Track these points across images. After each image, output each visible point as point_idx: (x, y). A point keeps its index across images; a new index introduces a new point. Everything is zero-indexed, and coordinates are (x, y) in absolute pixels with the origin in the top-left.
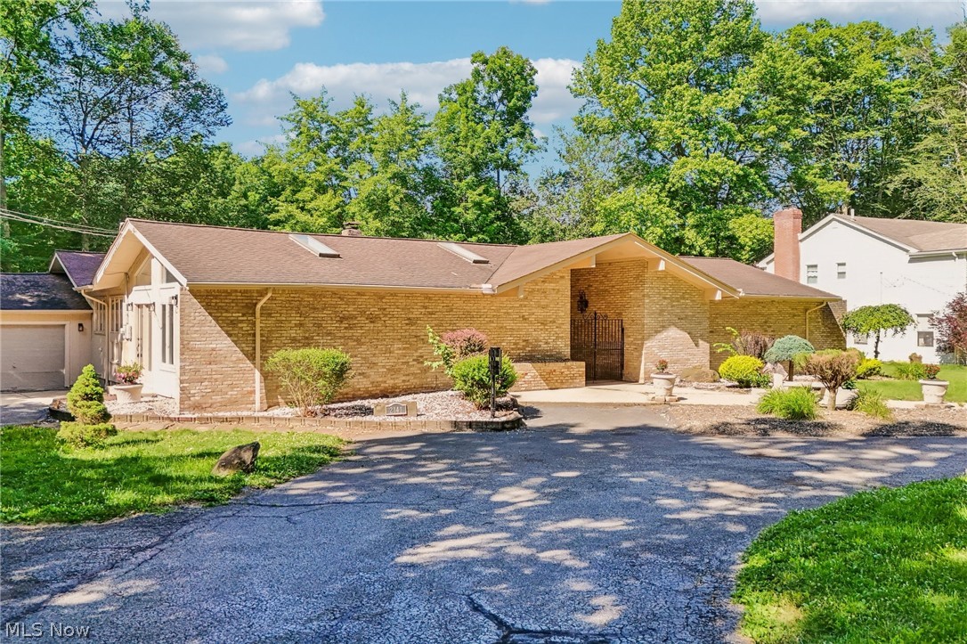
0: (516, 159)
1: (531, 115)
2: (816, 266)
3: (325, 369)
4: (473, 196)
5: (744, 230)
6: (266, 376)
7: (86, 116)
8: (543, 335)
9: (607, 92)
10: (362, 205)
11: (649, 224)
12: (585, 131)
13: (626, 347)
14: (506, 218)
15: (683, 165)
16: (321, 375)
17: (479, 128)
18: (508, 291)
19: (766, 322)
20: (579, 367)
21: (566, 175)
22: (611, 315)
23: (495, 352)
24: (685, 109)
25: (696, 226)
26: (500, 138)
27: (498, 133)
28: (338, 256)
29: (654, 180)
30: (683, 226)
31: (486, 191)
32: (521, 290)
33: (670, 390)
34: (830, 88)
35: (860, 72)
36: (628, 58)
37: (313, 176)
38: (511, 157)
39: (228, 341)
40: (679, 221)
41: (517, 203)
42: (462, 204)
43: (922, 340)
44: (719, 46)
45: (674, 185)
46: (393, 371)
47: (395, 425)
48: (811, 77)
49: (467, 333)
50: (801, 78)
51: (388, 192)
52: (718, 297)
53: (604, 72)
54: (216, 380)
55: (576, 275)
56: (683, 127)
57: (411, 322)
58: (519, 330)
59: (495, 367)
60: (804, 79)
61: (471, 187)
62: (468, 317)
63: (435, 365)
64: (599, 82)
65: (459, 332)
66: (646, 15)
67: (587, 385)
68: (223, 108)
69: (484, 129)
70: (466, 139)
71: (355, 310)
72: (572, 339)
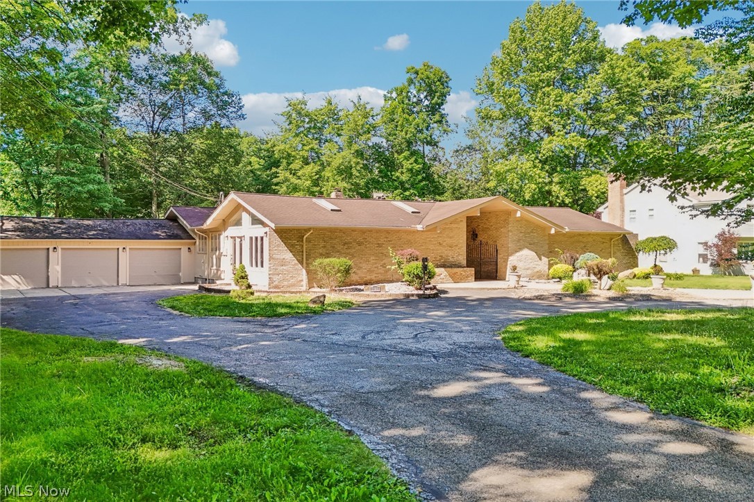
0: (436, 138)
1: (446, 108)
2: (635, 211)
3: (341, 268)
4: (407, 165)
5: (592, 185)
6: (308, 272)
7: (154, 114)
8: (450, 253)
9: (499, 93)
10: (334, 172)
11: (527, 182)
12: (483, 118)
13: (499, 260)
14: (429, 177)
15: (550, 142)
16: (339, 271)
17: (411, 118)
18: (432, 229)
19: (585, 246)
20: (472, 271)
21: (470, 147)
22: (490, 242)
23: (425, 260)
24: (551, 104)
25: (560, 183)
26: (425, 125)
27: (424, 121)
28: (340, 211)
29: (530, 152)
30: (551, 183)
31: (416, 161)
32: (438, 228)
33: (518, 281)
34: (656, 85)
35: (677, 74)
36: (513, 69)
37: (301, 153)
38: (433, 137)
39: (291, 255)
40: (547, 180)
41: (437, 168)
42: (400, 171)
43: (701, 259)
44: (574, 60)
45: (544, 155)
46: (370, 271)
47: (376, 296)
48: (641, 79)
49: (409, 251)
50: (634, 80)
51: (352, 163)
52: (553, 231)
53: (496, 79)
54: (285, 274)
55: (470, 220)
56: (550, 116)
57: (380, 245)
58: (437, 250)
59: (425, 267)
60: (635, 80)
61: (407, 159)
62: (410, 243)
63: (393, 267)
64: (493, 85)
65: (405, 251)
66: (524, 40)
67: (475, 281)
68: (241, 108)
69: (415, 119)
70: (402, 126)
71: (351, 239)
72: (467, 256)
